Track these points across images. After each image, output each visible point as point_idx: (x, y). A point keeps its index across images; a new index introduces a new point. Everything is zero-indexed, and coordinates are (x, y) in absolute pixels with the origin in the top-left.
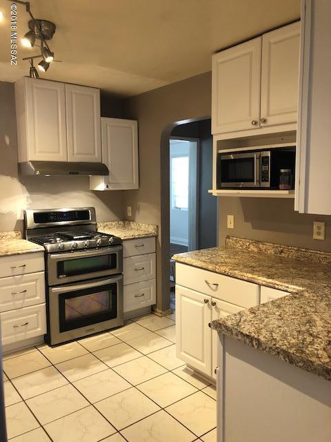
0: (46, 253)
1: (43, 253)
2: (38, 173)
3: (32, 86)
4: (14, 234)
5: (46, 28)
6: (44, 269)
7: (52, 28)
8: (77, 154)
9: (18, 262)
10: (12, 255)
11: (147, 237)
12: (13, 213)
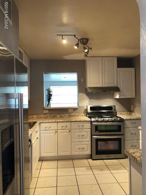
0: (91, 122)
1: (90, 122)
2: (90, 91)
3: (90, 60)
4: (83, 114)
5: (85, 41)
6: (90, 128)
7: (87, 40)
8: (107, 83)
9: (81, 124)
10: (78, 121)
11: (138, 119)
12: (83, 106)
